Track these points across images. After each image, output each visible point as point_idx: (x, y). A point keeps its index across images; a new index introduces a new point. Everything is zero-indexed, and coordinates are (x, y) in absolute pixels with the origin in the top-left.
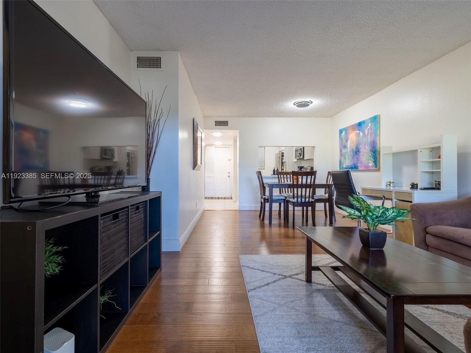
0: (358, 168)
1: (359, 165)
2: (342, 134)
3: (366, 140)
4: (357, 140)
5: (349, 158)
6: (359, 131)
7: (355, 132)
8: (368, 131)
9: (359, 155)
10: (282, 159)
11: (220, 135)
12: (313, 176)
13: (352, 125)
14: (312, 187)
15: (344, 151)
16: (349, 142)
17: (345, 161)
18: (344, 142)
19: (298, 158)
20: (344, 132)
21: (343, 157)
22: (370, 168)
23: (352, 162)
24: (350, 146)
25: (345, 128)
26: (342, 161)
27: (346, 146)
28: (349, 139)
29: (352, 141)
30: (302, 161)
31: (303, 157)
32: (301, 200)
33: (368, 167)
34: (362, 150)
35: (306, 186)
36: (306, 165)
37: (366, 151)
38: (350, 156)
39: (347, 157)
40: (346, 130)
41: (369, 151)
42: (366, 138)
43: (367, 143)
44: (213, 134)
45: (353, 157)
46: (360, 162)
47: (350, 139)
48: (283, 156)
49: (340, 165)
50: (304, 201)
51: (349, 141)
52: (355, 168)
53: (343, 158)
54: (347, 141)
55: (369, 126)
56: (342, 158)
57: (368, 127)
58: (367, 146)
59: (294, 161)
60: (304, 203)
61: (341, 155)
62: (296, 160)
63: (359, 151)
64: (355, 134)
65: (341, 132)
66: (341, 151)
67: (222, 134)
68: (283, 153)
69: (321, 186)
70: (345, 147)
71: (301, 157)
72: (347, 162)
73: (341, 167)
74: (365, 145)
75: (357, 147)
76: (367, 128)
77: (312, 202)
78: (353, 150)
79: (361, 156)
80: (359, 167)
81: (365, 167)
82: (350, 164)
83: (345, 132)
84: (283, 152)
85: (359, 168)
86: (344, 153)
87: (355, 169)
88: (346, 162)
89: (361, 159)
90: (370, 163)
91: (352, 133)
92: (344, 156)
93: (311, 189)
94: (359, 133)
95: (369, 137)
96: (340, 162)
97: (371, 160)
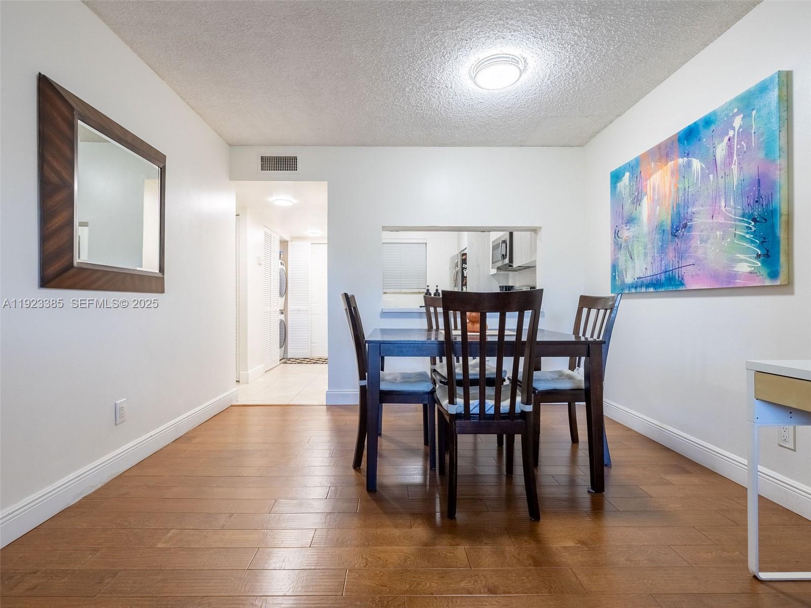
0: (682, 284)
1: (687, 272)
2: (618, 184)
3: (721, 181)
4: (678, 190)
5: (646, 255)
6: (685, 159)
7: (671, 164)
8: (730, 147)
9: (689, 239)
10: (463, 269)
11: (291, 204)
12: (528, 314)
13: (659, 147)
14: (527, 351)
15: (626, 234)
16: (645, 202)
17: (630, 264)
18: (628, 206)
19: (500, 264)
20: (627, 174)
21: (623, 251)
22: (739, 282)
23: (657, 264)
24: (649, 216)
25: (629, 164)
26: (621, 265)
27: (633, 216)
28: (646, 194)
29: (656, 197)
30: (511, 273)
31: (511, 260)
32: (482, 405)
33: (732, 276)
34: (701, 220)
35: (501, 348)
36: (519, 283)
37: (721, 220)
38: (649, 246)
39: (638, 250)
40: (634, 167)
41: (735, 220)
42: (720, 173)
43: (722, 193)
44: (271, 199)
45: (663, 250)
46: (691, 261)
47: (649, 191)
48: (464, 261)
49: (614, 278)
50: (492, 412)
51: (645, 198)
52: (670, 285)
53: (622, 256)
54: (637, 201)
55: (734, 129)
56: (619, 256)
57: (731, 133)
58: (723, 204)
59: (491, 274)
60: (491, 417)
61: (618, 246)
62: (494, 271)
63: (685, 226)
64: (669, 174)
65: (616, 177)
66: (616, 234)
67: (295, 201)
68: (465, 254)
69: (557, 348)
70: (631, 220)
71: (507, 261)
72: (637, 268)
73: (618, 283)
74: (716, 199)
75: (678, 213)
76: (726, 139)
77: (524, 414)
78: (662, 225)
79: (696, 243)
80: (687, 280)
81: (715, 276)
82: (649, 273)
83: (632, 174)
84: (465, 252)
85: (685, 281)
86: (626, 241)
87: (670, 288)
88: (634, 268)
89: (696, 252)
90: (741, 261)
91: (656, 171)
92: (627, 248)
93: (522, 360)
94: (689, 165)
95: (735, 168)
96: (614, 268)
97: (746, 251)
